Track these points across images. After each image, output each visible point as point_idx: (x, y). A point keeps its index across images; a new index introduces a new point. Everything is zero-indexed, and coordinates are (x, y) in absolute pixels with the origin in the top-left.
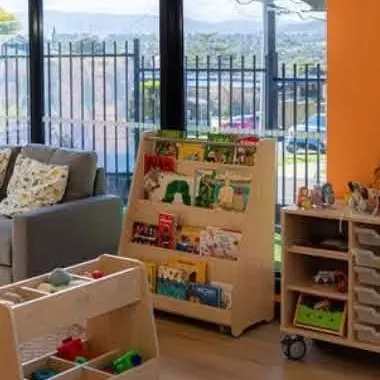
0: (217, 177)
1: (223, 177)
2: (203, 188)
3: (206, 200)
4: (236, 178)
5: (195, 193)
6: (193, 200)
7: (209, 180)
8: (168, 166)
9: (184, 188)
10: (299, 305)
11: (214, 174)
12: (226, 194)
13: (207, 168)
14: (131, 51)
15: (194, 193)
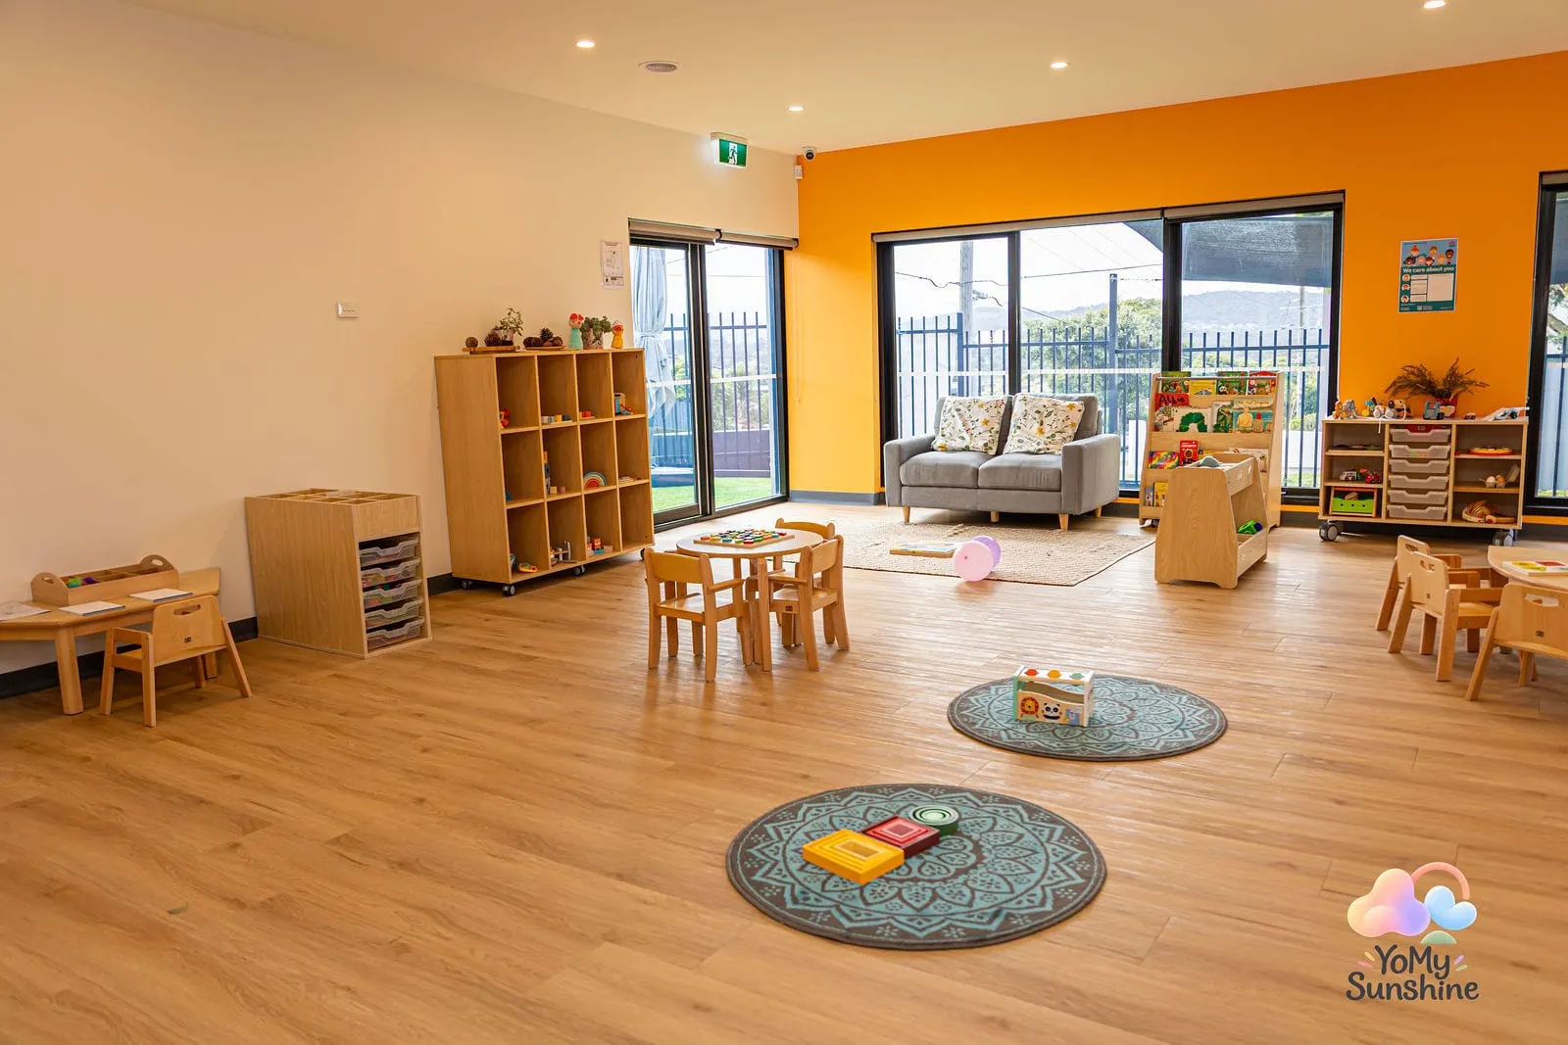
0: (1235, 406)
1: (1241, 406)
2: (1221, 417)
3: (1223, 425)
4: (1253, 405)
5: (1212, 420)
6: (1209, 428)
7: (1226, 410)
8: (1183, 401)
9: (1200, 418)
10: (1332, 498)
11: (1232, 404)
12: (1245, 419)
13: (1224, 401)
14: (954, 326)
15: (1210, 420)
